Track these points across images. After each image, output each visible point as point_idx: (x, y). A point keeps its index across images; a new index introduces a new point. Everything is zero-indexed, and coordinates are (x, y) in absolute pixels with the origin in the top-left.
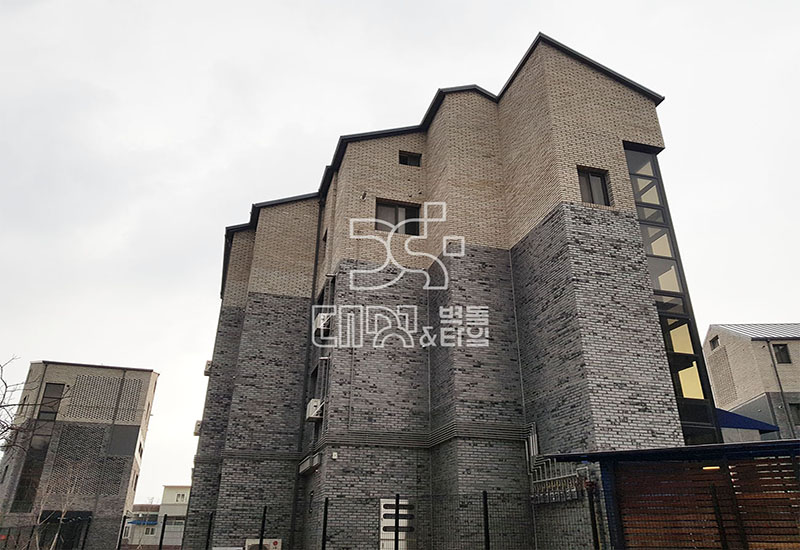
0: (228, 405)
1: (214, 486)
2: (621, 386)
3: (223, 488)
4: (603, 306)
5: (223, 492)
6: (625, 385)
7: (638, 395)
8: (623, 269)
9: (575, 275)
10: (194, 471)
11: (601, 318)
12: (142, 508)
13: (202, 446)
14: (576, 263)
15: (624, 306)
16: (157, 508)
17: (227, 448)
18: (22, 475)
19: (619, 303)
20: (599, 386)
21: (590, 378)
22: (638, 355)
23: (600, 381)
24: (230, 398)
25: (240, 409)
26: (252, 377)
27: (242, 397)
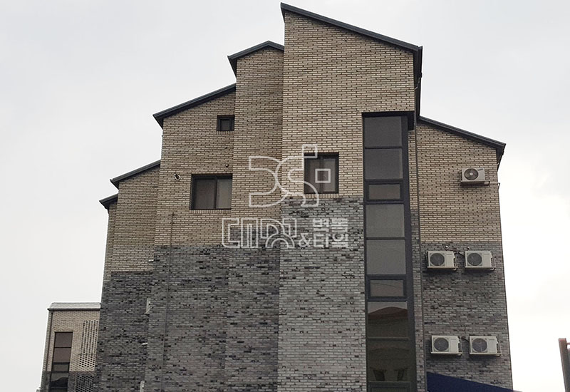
2: (310, 377)
4: (306, 301)
6: (315, 375)
7: (327, 384)
8: (336, 260)
9: (283, 273)
11: (302, 313)
14: (285, 261)
15: (329, 298)
19: (323, 296)
20: (288, 378)
21: (280, 371)
22: (335, 346)
23: (290, 373)
25: (108, 387)
26: (117, 356)
27: (109, 375)
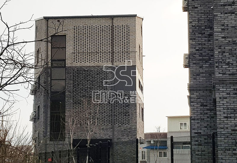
0: (211, 35)
1: (210, 110)
3: (220, 111)
5: (220, 115)
10: (190, 98)
12: (152, 135)
13: (193, 76)
16: (165, 135)
17: (217, 75)
18: (51, 113)
24: (212, 28)
25: (223, 38)
26: (229, 5)
27: (223, 25)
